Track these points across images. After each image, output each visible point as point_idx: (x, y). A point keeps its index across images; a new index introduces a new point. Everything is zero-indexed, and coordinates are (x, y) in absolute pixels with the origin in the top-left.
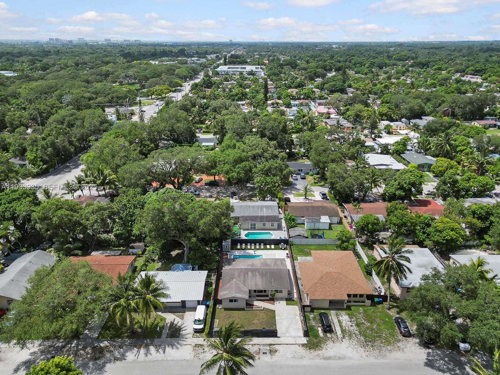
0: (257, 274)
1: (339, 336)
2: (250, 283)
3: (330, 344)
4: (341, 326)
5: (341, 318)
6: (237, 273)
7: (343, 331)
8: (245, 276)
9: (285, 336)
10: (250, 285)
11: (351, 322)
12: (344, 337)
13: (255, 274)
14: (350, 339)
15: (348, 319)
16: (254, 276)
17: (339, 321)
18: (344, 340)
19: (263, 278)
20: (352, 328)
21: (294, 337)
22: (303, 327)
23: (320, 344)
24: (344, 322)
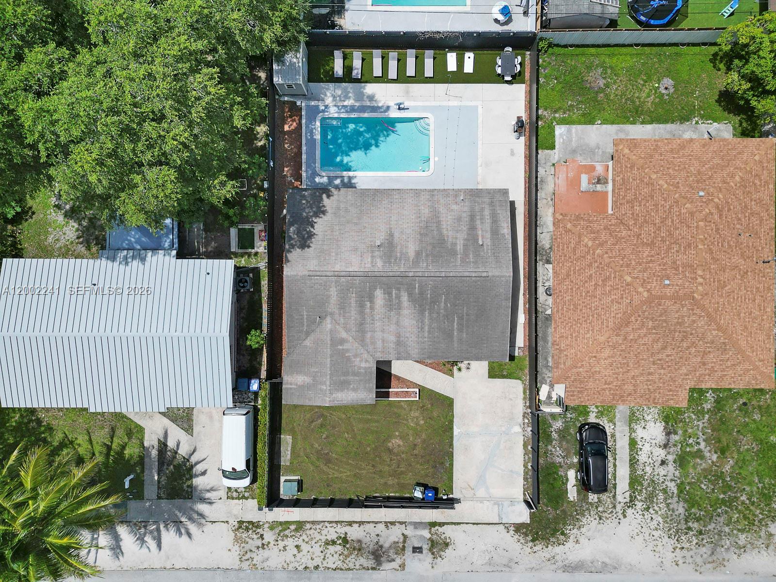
0: (405, 298)
1: (619, 498)
2: (379, 335)
3: (590, 523)
4: (633, 463)
5: (640, 433)
6: (333, 292)
7: (635, 481)
8: (362, 306)
9: (473, 498)
10: (379, 344)
11: (665, 446)
12: (631, 503)
13: (398, 297)
14: (648, 509)
15: (661, 437)
16: (393, 306)
17: (633, 443)
18: (630, 511)
19: (422, 312)
20: (662, 471)
21: (498, 503)
22: (525, 466)
23: (565, 524)
24: (646, 448)
